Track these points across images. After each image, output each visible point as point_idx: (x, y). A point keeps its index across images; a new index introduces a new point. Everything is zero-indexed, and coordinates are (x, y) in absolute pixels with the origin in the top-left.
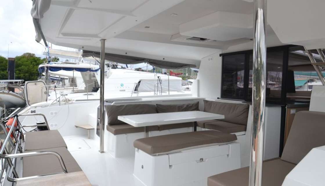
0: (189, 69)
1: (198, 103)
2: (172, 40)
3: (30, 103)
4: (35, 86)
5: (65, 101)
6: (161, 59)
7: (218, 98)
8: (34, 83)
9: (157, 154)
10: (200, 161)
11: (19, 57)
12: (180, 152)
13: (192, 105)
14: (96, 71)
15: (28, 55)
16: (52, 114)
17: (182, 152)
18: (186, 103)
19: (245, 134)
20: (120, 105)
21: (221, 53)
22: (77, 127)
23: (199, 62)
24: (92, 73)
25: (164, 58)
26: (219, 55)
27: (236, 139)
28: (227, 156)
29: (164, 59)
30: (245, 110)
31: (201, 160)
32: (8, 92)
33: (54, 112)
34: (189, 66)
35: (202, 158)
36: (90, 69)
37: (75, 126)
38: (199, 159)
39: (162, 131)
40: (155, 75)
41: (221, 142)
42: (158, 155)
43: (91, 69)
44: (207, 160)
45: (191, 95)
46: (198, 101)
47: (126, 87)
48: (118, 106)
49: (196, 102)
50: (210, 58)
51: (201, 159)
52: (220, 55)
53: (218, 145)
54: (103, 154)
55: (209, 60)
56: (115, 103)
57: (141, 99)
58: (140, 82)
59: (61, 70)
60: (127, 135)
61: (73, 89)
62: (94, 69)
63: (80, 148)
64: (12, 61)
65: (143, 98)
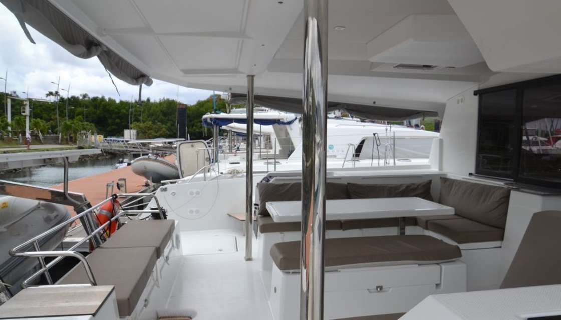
0: (423, 120)
1: (430, 182)
2: (373, 71)
3: (184, 175)
4: (191, 149)
5: (231, 174)
6: (370, 104)
7: (471, 174)
8: (191, 144)
9: (291, 271)
10: (376, 291)
11: (202, 102)
12: (336, 271)
13: (418, 187)
14: (289, 123)
15: (216, 98)
16: (192, 194)
17: (340, 272)
18: (408, 182)
19: (501, 247)
20: (282, 183)
21: (476, 89)
22: (230, 216)
23: (443, 106)
24: (282, 126)
25: (374, 101)
26: (473, 93)
27: (460, 256)
28: (435, 286)
29: (374, 103)
30: (503, 200)
31: (379, 289)
32: (155, 158)
33: (195, 191)
34: (423, 115)
35: (380, 285)
36: (279, 120)
37: (228, 215)
38: (375, 288)
39: (345, 232)
40: (387, 130)
41: (424, 260)
42: (293, 273)
43: (281, 121)
44: (391, 290)
45: (428, 167)
46: (430, 179)
47: (338, 151)
48: (277, 185)
49: (426, 180)
50: (460, 98)
51: (377, 288)
52: (476, 93)
53: (416, 264)
54: (249, 262)
55: (458, 103)
56: (276, 180)
57: (332, 173)
58: (363, 142)
59: (232, 123)
60: (282, 235)
61: (260, 152)
62: (285, 122)
63: (220, 250)
64: (182, 109)
65: (335, 172)
